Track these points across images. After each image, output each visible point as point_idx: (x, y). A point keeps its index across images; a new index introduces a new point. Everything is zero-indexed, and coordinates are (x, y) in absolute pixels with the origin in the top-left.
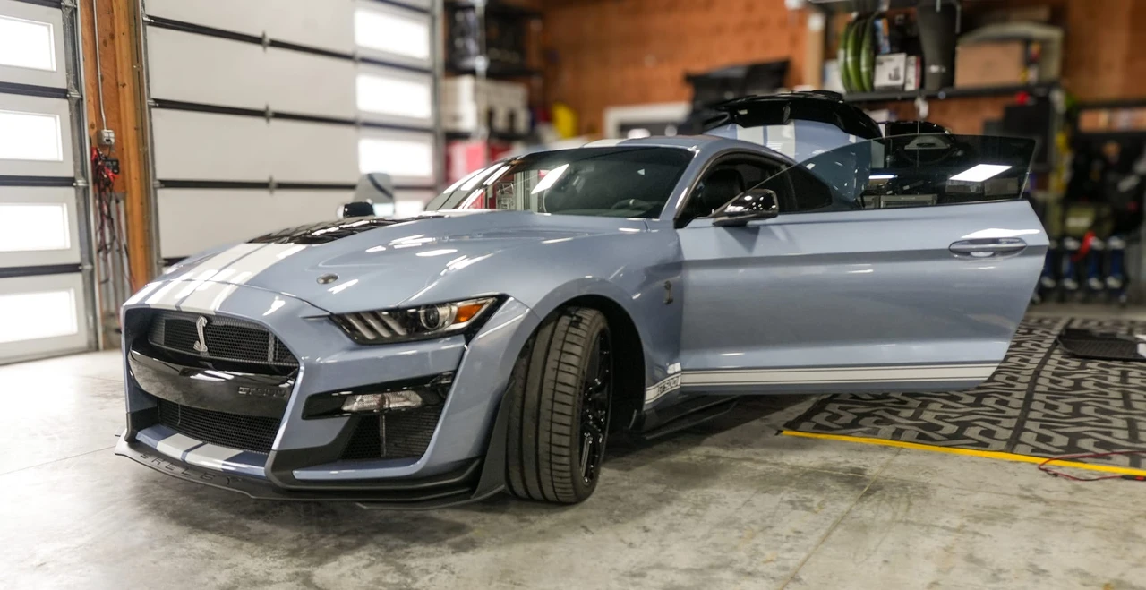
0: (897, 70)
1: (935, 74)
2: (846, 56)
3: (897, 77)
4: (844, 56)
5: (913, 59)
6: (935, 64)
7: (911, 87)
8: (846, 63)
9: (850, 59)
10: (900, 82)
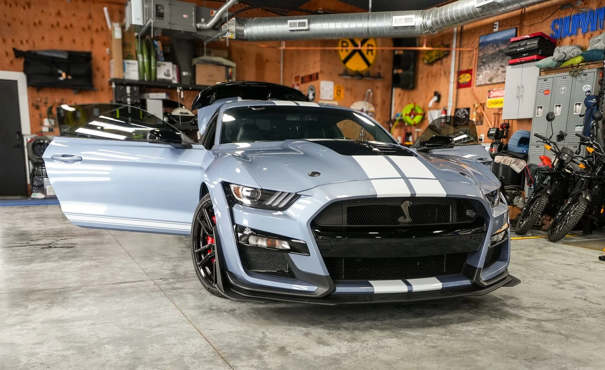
0: (168, 71)
1: (185, 76)
2: (143, 59)
3: (169, 75)
4: (143, 58)
5: (175, 66)
6: (185, 71)
7: (175, 82)
8: (143, 63)
9: (146, 61)
10: (171, 78)
